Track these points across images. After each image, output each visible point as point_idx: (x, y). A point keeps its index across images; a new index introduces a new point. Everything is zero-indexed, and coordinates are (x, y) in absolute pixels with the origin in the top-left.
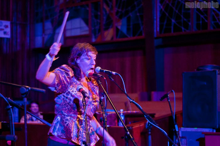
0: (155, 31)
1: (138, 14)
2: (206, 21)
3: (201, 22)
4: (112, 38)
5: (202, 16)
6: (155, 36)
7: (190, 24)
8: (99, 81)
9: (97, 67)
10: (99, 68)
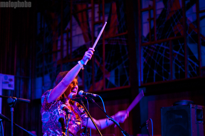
0: (139, 81)
1: (125, 67)
2: (184, 71)
3: (179, 72)
4: (102, 88)
5: (180, 67)
6: (140, 85)
7: (170, 73)
8: (82, 101)
9: (81, 91)
10: (82, 92)
